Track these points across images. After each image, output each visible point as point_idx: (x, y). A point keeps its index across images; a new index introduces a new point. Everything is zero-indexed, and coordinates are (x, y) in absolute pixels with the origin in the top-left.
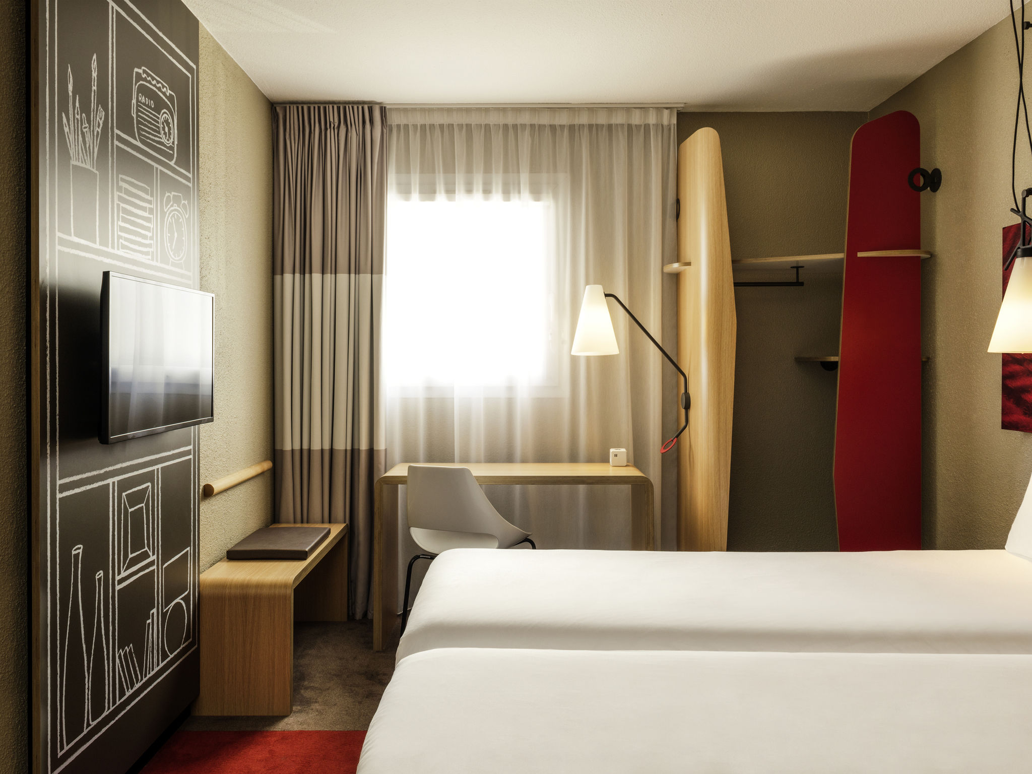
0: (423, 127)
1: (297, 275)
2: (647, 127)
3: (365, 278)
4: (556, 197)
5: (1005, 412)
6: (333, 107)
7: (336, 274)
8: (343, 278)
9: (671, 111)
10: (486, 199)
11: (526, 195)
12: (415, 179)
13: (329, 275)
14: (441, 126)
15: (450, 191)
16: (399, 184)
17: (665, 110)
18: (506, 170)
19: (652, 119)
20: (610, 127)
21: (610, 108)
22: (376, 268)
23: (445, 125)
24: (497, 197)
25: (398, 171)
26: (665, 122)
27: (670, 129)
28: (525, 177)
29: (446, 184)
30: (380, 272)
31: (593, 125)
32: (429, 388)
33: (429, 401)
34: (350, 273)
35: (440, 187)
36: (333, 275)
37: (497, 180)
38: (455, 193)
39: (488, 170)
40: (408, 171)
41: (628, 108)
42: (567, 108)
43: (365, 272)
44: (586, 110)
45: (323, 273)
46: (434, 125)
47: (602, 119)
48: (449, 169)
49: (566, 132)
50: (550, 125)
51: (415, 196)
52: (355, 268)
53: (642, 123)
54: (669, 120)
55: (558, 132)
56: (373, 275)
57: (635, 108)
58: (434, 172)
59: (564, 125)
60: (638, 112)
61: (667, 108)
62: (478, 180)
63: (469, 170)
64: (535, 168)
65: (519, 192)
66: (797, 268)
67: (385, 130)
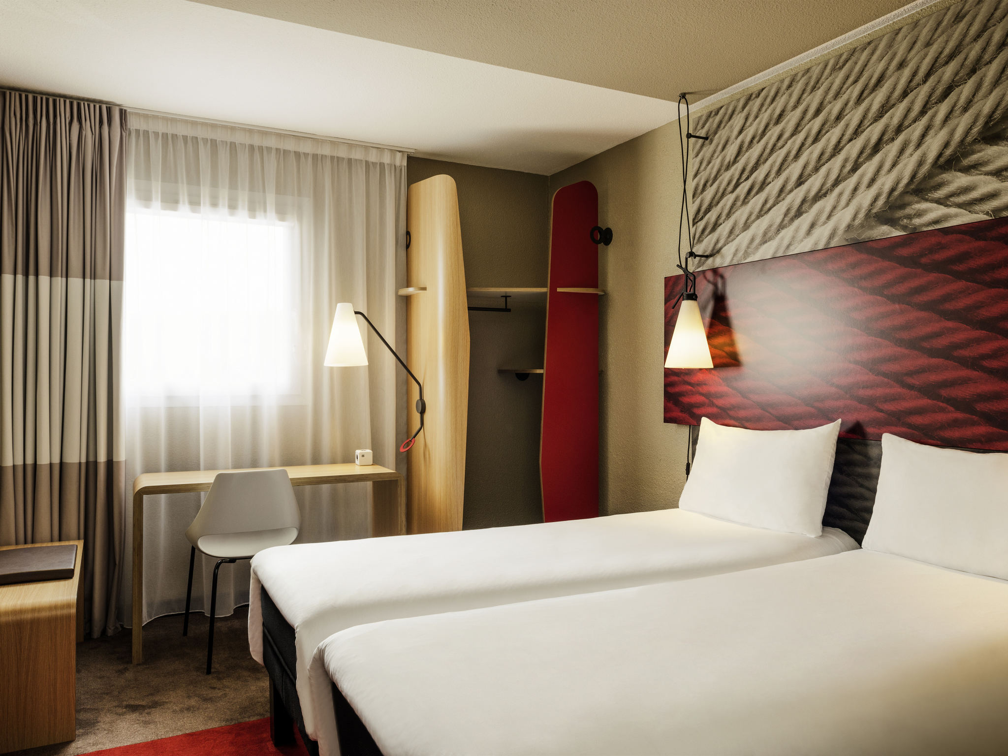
0: (165, 136)
1: (20, 278)
2: (382, 165)
3: (103, 284)
4: (300, 219)
5: (666, 410)
6: (65, 102)
7: (67, 277)
8: (76, 283)
9: (403, 154)
10: (232, 214)
11: (272, 214)
12: (157, 187)
13: (60, 278)
14: (185, 138)
15: (195, 203)
16: (138, 190)
17: (398, 153)
18: (252, 189)
19: (386, 159)
20: (350, 161)
21: (351, 145)
22: (115, 274)
23: (188, 137)
24: (242, 213)
25: (137, 177)
26: (398, 163)
27: (401, 169)
28: (271, 198)
29: (190, 195)
30: (120, 278)
31: (334, 157)
32: (170, 398)
33: (170, 411)
34: (84, 278)
35: (184, 197)
36: (64, 279)
37: (243, 197)
38: (200, 205)
39: (233, 186)
40: (148, 177)
41: (366, 147)
42: (312, 138)
43: (103, 278)
44: (328, 143)
45: (51, 276)
46: (177, 135)
47: (342, 153)
48: (194, 179)
49: (310, 159)
50: (295, 152)
51: (157, 204)
52: (90, 272)
53: (378, 162)
54: (401, 162)
55: (303, 158)
56: (111, 281)
57: (372, 147)
58: (176, 181)
59: (308, 154)
60: (374, 151)
61: (400, 151)
62: (224, 194)
63: (214, 184)
64: (280, 190)
65: (265, 211)
66: (506, 297)
67: (124, 134)
